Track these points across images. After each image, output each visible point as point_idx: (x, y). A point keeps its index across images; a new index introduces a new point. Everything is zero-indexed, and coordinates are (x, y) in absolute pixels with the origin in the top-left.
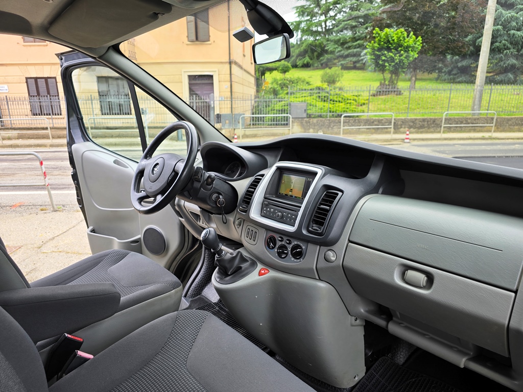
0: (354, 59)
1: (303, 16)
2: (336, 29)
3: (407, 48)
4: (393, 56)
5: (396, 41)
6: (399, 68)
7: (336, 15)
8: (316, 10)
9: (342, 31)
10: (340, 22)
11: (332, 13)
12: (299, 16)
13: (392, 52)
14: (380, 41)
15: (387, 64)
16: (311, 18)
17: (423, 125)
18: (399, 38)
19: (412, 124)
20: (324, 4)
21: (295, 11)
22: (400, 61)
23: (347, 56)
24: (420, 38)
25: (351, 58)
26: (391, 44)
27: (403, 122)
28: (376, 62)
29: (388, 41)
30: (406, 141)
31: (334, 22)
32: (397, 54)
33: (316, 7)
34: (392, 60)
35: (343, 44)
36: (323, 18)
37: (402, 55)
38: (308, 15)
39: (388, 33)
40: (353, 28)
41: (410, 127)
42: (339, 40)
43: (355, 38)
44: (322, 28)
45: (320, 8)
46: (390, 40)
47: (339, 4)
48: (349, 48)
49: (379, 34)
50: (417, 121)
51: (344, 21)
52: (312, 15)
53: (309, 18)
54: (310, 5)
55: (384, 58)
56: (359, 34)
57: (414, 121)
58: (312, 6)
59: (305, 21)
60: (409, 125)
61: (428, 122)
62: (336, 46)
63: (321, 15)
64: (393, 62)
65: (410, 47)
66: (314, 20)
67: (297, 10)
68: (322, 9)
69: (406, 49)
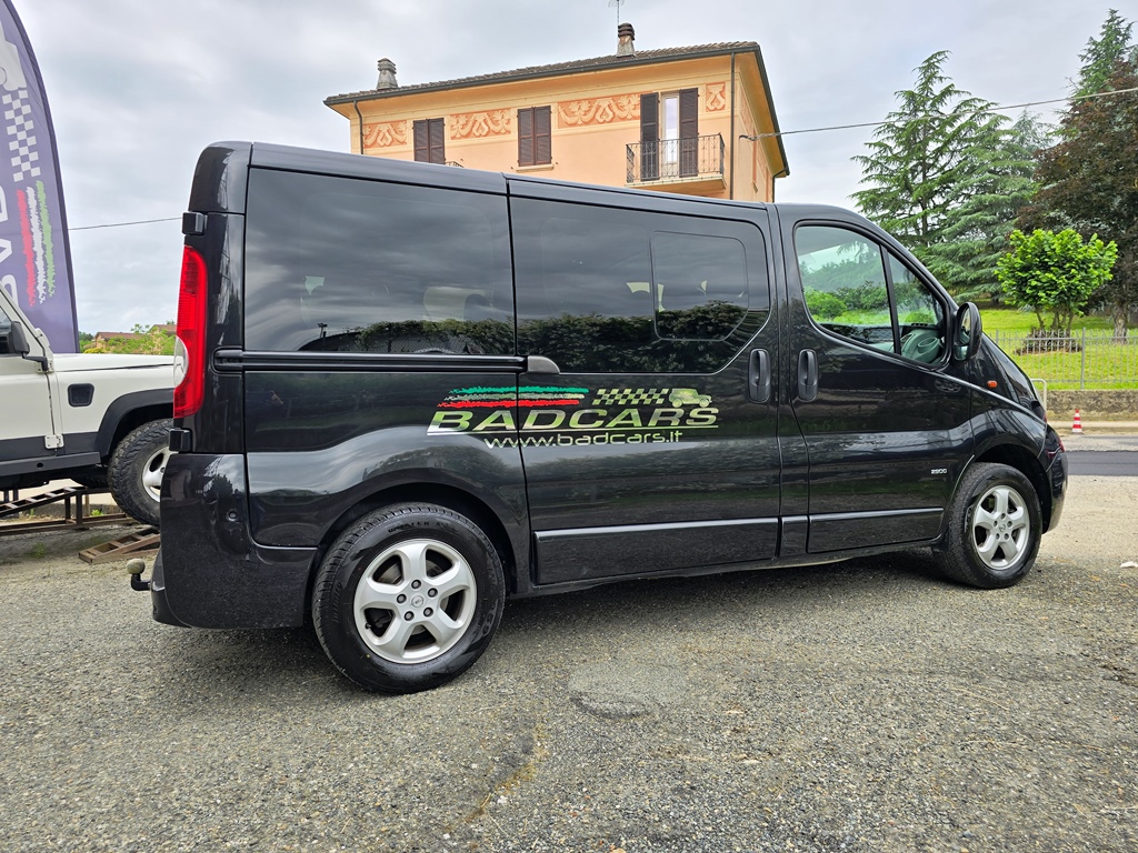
0: (993, 288)
1: (874, 209)
2: (947, 230)
3: (1083, 263)
4: (1054, 278)
5: (1058, 251)
6: (1068, 300)
7: (947, 203)
8: (903, 196)
9: (962, 233)
10: (956, 216)
11: (938, 200)
12: (865, 210)
13: (1051, 272)
14: (1024, 252)
15: (1041, 294)
16: (893, 211)
17: (1120, 404)
18: (1064, 246)
19: (1093, 402)
20: (919, 184)
21: (857, 201)
22: (1069, 289)
23: (976, 281)
24: (1112, 244)
25: (986, 286)
26: (1049, 257)
27: (1072, 399)
28: (1020, 290)
29: (1043, 252)
30: (1074, 430)
31: (942, 217)
32: (1064, 274)
33: (902, 191)
34: (1053, 285)
35: (965, 259)
36: (918, 210)
37: (1073, 276)
38: (884, 207)
39: (1042, 238)
40: (985, 226)
41: (1090, 408)
42: (955, 252)
43: (992, 245)
44: (917, 230)
45: (911, 192)
46: (1047, 249)
47: (953, 181)
48: (979, 265)
49: (1022, 241)
50: (1103, 397)
51: (966, 214)
52: (896, 204)
53: (887, 211)
54: (890, 188)
55: (1034, 283)
56: (1002, 238)
57: (1097, 397)
58: (894, 189)
59: (879, 218)
60: (1087, 405)
61: (1128, 398)
62: (951, 263)
63: (914, 204)
64: (1056, 289)
65: (1091, 261)
66: (899, 215)
67: (861, 198)
68: (915, 193)
69: (1083, 265)
